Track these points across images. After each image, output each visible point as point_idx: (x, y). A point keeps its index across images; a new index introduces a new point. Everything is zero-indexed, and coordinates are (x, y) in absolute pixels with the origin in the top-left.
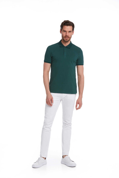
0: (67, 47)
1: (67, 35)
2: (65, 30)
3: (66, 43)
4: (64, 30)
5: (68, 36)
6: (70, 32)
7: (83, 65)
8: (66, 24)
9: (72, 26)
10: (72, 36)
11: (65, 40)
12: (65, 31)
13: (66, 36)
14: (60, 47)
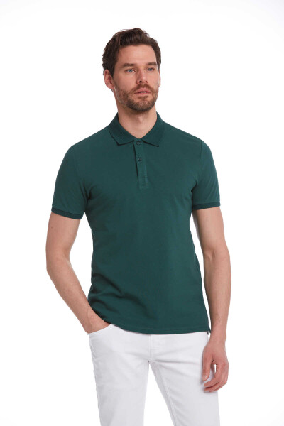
0: (144, 141)
1: (143, 79)
2: (131, 62)
4: (126, 65)
13: (139, 84)
14: (118, 145)
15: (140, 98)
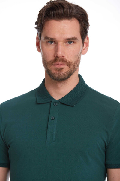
0: (61, 102)
1: (60, 54)
2: (51, 36)
3: (59, 85)
4: (46, 38)
6: (70, 41)
8: (52, 13)
9: (79, 21)
11: (54, 71)
12: (52, 41)
13: (56, 58)
14: (37, 104)
15: (56, 69)
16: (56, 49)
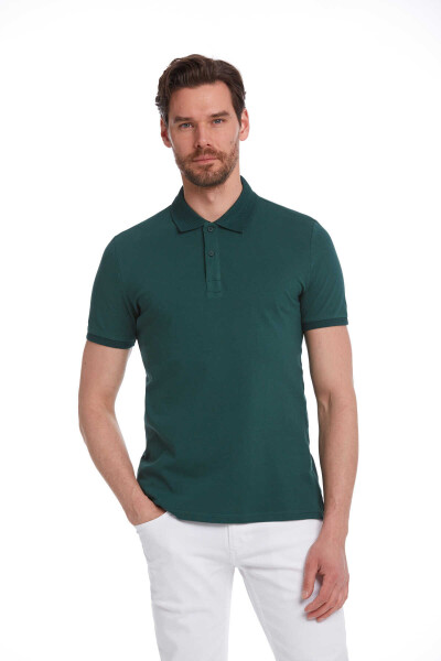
1: (203, 141)
2: (184, 115)
4: (178, 119)
5: (211, 151)
6: (217, 119)
7: (343, 321)
10: (242, 144)
12: (189, 123)
13: (198, 150)
14: (180, 232)
15: (200, 167)
16: (197, 136)
